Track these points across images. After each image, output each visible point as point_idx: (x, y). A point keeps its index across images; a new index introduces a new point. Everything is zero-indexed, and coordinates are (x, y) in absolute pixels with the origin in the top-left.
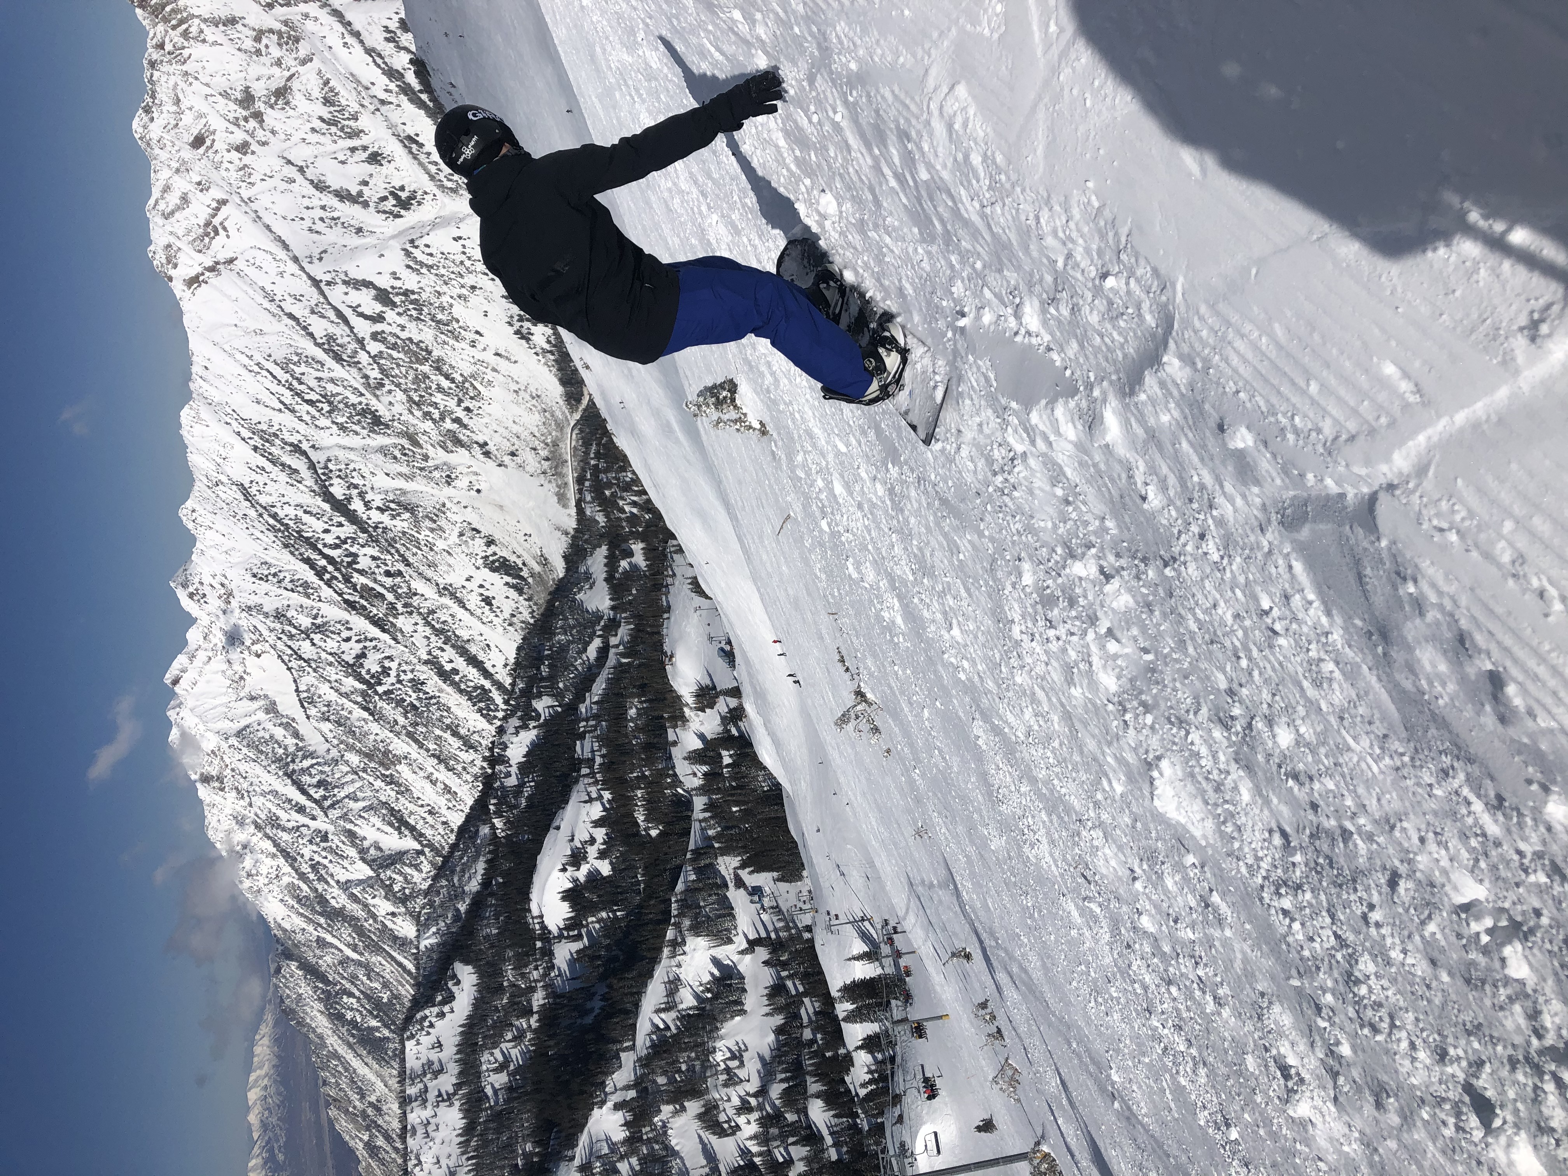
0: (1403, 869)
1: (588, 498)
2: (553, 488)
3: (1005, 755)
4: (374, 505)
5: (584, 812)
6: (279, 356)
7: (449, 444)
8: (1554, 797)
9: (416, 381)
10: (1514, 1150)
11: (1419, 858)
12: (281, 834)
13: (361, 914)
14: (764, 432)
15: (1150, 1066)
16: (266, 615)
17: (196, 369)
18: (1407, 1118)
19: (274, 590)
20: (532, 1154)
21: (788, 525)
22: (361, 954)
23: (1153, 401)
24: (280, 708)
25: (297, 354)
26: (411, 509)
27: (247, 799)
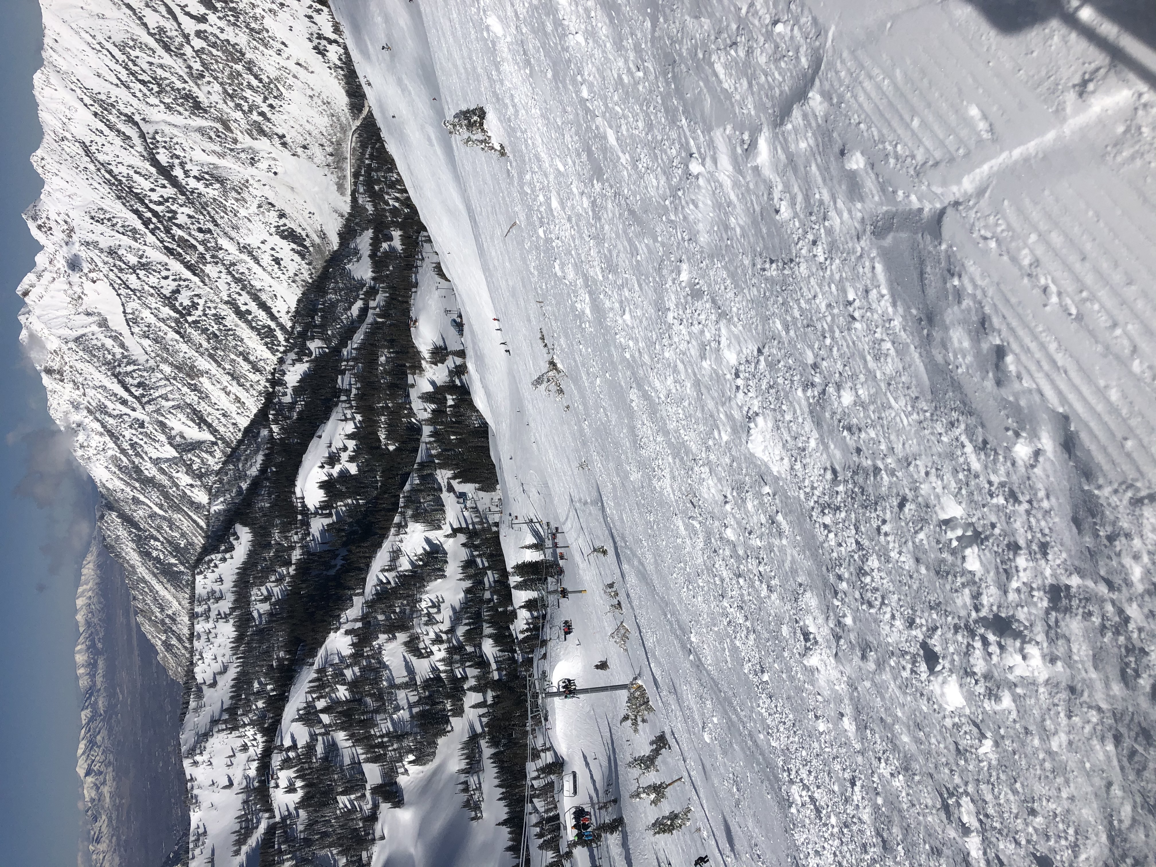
0: (910, 495)
1: (361, 190)
2: (334, 178)
3: (650, 414)
4: (192, 173)
5: (340, 428)
6: (118, 38)
7: (255, 133)
8: (1021, 440)
9: (231, 76)
10: (946, 686)
11: (922, 486)
12: (107, 418)
13: (166, 482)
14: (503, 154)
15: (718, 633)
16: (101, 250)
17: (48, 41)
18: (880, 665)
19: (108, 232)
20: (284, 659)
21: (514, 231)
22: (166, 511)
23: (795, 129)
24: (110, 324)
25: (133, 40)
26: (221, 181)
27: (82, 390)
